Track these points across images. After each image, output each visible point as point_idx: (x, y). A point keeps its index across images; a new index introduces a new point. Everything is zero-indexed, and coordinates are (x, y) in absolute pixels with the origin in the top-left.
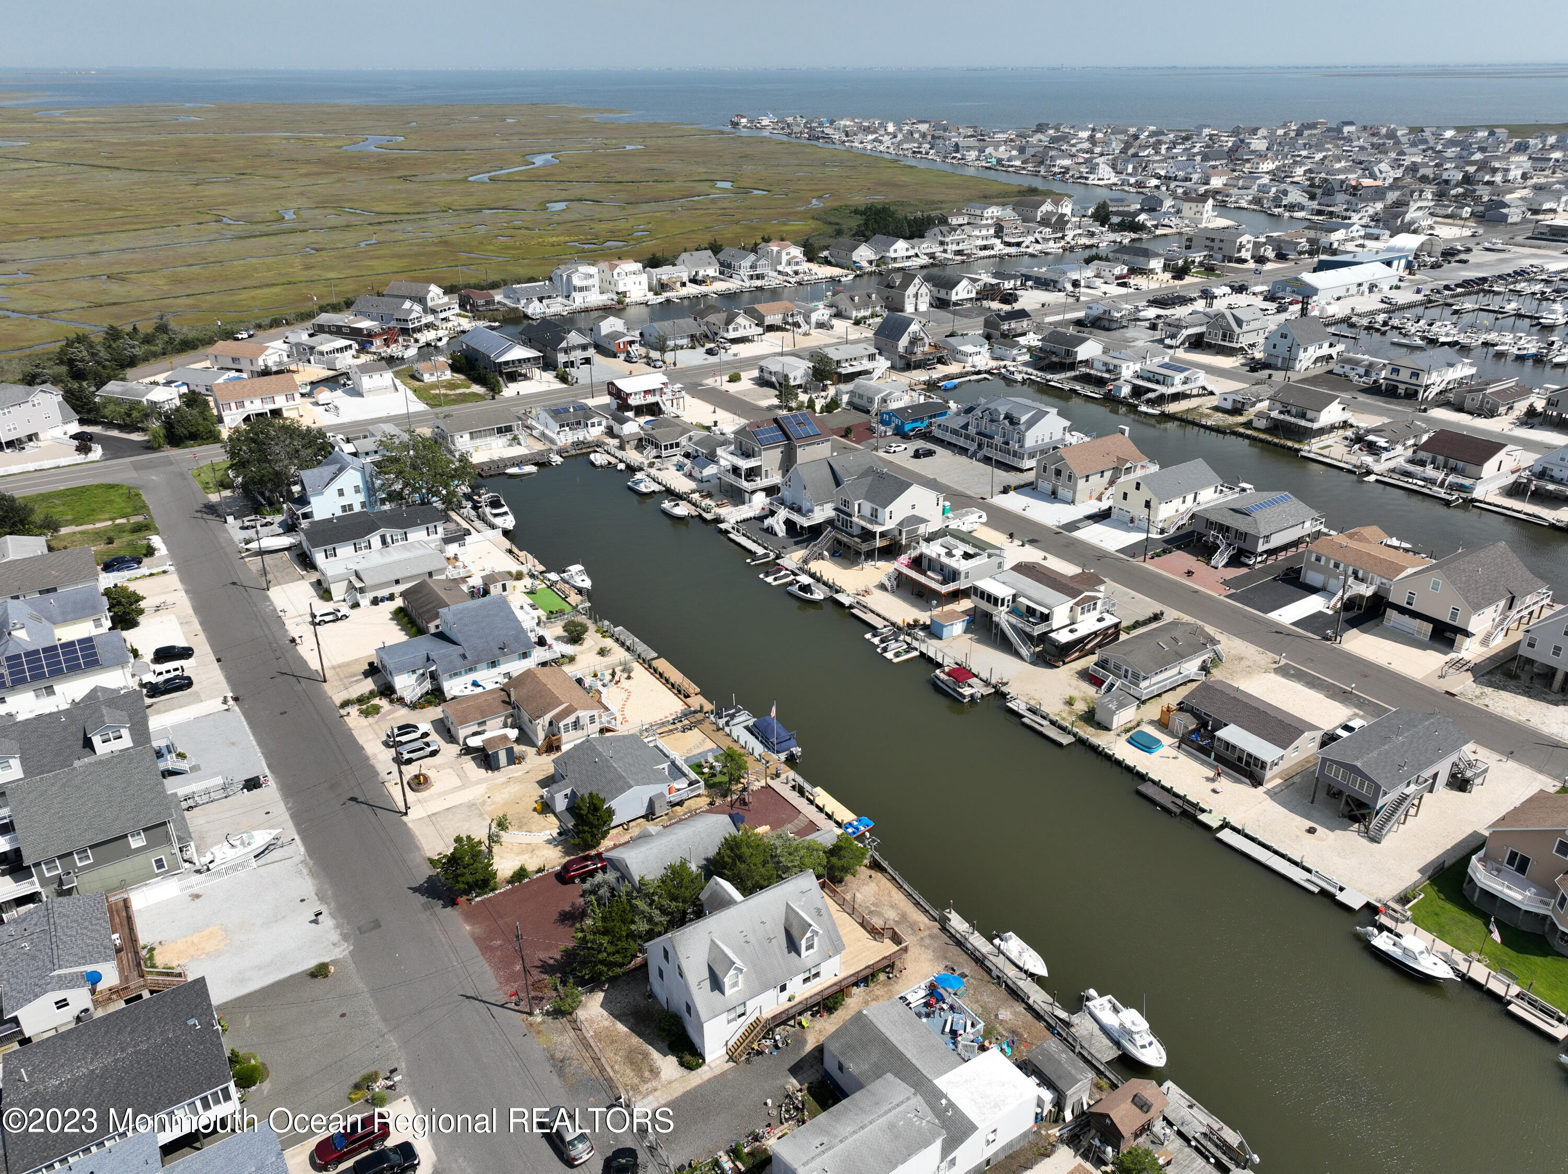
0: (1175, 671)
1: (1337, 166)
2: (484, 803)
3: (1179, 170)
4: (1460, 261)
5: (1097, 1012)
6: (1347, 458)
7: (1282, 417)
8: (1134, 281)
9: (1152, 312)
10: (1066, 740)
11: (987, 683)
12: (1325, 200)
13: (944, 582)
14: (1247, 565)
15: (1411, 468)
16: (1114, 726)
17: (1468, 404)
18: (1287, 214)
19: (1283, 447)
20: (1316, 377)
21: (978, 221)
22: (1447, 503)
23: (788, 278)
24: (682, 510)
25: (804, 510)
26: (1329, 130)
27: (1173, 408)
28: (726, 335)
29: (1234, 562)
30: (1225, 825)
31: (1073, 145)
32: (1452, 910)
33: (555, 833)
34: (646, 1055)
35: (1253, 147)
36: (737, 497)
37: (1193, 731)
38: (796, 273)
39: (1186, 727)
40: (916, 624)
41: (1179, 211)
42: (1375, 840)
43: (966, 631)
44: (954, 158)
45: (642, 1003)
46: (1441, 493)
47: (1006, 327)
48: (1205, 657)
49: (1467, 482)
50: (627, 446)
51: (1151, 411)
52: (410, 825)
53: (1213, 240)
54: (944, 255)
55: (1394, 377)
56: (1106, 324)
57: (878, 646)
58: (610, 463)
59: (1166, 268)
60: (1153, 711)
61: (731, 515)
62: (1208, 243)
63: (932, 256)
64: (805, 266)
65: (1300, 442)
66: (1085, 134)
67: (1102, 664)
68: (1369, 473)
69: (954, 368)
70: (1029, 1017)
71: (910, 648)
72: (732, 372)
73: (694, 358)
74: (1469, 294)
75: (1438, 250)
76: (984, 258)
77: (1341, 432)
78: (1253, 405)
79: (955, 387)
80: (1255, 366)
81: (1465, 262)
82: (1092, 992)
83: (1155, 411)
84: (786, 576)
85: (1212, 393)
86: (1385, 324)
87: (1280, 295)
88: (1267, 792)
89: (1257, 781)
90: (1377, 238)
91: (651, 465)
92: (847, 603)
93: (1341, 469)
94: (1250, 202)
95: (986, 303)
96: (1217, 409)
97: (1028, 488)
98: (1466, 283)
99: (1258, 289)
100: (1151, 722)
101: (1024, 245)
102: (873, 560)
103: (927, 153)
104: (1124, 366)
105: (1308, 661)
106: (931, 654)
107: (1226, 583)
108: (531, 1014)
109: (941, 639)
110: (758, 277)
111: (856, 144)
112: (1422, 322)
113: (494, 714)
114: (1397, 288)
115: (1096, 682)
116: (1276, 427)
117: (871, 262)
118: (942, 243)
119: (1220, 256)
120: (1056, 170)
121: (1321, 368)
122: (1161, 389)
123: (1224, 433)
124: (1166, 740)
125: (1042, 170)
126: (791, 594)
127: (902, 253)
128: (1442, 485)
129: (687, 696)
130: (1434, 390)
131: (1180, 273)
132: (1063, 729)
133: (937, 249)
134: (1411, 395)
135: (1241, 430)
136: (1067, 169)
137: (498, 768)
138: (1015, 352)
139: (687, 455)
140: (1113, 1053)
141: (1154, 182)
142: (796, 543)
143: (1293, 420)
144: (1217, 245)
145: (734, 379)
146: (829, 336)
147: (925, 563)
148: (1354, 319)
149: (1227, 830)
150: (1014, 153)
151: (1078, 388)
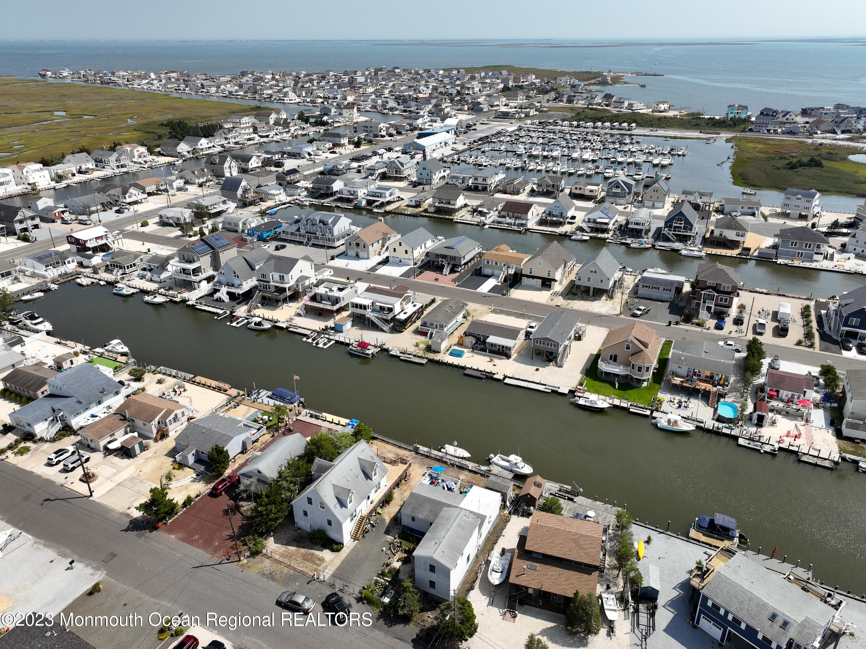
0: (454, 321)
1: (402, 88)
2: (139, 475)
3: (330, 93)
4: (474, 130)
5: (497, 462)
6: (474, 219)
7: (440, 205)
8: (337, 150)
9: (355, 165)
10: (424, 361)
11: (375, 346)
12: (406, 105)
13: (333, 304)
14: (458, 272)
15: (500, 220)
16: (442, 350)
17: (508, 190)
18: (391, 113)
19: (445, 219)
20: (442, 186)
21: (238, 125)
22: (520, 232)
23: (141, 165)
24: (159, 299)
25: (236, 285)
26: (389, 71)
27: (389, 208)
28: (124, 201)
29: (452, 271)
30: (505, 377)
31: (267, 83)
32: (597, 384)
33: (194, 475)
34: (313, 555)
35: (358, 80)
36: (189, 286)
37: (475, 344)
38: (146, 162)
39: (472, 342)
40: (327, 328)
41: (341, 114)
42: (561, 366)
43: (352, 326)
44: (202, 92)
45: (296, 534)
46: (516, 228)
47: (289, 179)
48: (464, 312)
49: (524, 222)
50: (99, 271)
51: (379, 211)
52: (97, 500)
53: (367, 127)
54: (229, 145)
55: (476, 182)
56: (336, 173)
57: (312, 343)
58: (93, 283)
59: (350, 142)
60: (455, 339)
61: (192, 297)
62: (365, 129)
63: (222, 146)
64: (150, 158)
65: (451, 215)
66: (270, 77)
67: (424, 324)
68: (485, 224)
69: (270, 203)
70: (472, 474)
71: (330, 340)
72: (142, 220)
73: (110, 215)
74: (484, 144)
75: (464, 125)
76: (251, 145)
77: (465, 209)
78: (424, 202)
79: (276, 213)
80: (415, 185)
81: (475, 130)
82: (492, 455)
83: (382, 211)
84: (243, 320)
85: (403, 199)
86: (459, 160)
87: (408, 151)
88: (514, 360)
89: (508, 357)
90: (435, 122)
91: (122, 279)
92: (285, 326)
93: (473, 224)
94: (371, 108)
95: (268, 168)
96: (408, 206)
97: (343, 255)
98: (481, 139)
99: (398, 149)
100: (455, 345)
101: (270, 136)
102: (287, 303)
103: (184, 90)
104: (359, 191)
105: (502, 305)
106: (342, 340)
107: (454, 281)
108: (239, 561)
109: (342, 332)
110: (122, 166)
111: (135, 86)
112: (473, 157)
113: (118, 428)
114: (455, 143)
115: (425, 334)
116: (439, 210)
117: (189, 152)
118: (226, 139)
119: (372, 135)
120: (265, 96)
121: (443, 182)
122: (381, 200)
123: (417, 216)
124: (466, 350)
125: (257, 96)
126: (251, 329)
127: (205, 146)
128: (514, 225)
129: (226, 391)
130: (493, 186)
131: (357, 144)
132: (420, 357)
133: (224, 142)
134: (485, 189)
135: (424, 214)
136: (271, 96)
137: (136, 456)
138: (299, 191)
139: (144, 269)
140: (511, 476)
141: (320, 100)
142: (238, 303)
143: (446, 206)
144: (369, 129)
145: (144, 224)
146: (188, 194)
147: (318, 298)
148: (445, 159)
149: (507, 379)
150: (236, 88)
151: (339, 205)
